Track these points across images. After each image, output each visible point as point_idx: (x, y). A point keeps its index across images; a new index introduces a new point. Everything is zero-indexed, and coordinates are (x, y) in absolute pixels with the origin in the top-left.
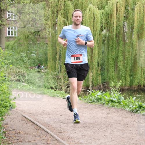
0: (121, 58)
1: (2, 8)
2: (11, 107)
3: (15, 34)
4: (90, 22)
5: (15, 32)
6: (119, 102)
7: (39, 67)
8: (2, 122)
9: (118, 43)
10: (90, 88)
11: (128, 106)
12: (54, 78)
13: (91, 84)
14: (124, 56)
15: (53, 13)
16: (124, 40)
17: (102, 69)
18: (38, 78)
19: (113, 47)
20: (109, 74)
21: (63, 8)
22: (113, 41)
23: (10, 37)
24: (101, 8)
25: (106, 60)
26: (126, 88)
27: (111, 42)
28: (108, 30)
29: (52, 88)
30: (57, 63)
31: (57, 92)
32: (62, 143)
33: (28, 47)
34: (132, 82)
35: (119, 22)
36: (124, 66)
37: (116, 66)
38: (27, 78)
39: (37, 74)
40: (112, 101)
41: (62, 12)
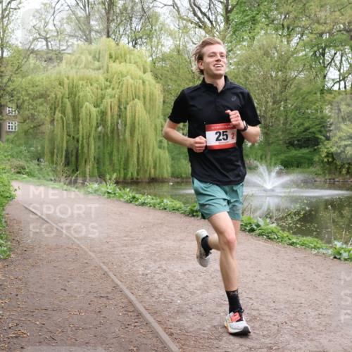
0: (115, 153)
1: (2, 104)
2: (11, 197)
3: (15, 129)
4: (87, 119)
5: (15, 126)
6: (115, 194)
7: (38, 160)
8: (4, 212)
9: (113, 138)
11: (123, 197)
12: (53, 170)
13: (88, 177)
14: (118, 151)
15: (51, 109)
16: (118, 136)
17: (98, 163)
18: (38, 171)
19: (108, 143)
20: (105, 168)
21: (60, 104)
22: (108, 137)
23: (10, 132)
24: (96, 106)
25: (101, 154)
27: (106, 138)
28: (104, 126)
29: (51, 180)
30: (55, 156)
31: (56, 183)
33: (28, 141)
34: (125, 175)
35: (113, 119)
36: (118, 160)
37: (111, 160)
38: (27, 170)
39: (37, 167)
40: (108, 193)
41: (59, 108)
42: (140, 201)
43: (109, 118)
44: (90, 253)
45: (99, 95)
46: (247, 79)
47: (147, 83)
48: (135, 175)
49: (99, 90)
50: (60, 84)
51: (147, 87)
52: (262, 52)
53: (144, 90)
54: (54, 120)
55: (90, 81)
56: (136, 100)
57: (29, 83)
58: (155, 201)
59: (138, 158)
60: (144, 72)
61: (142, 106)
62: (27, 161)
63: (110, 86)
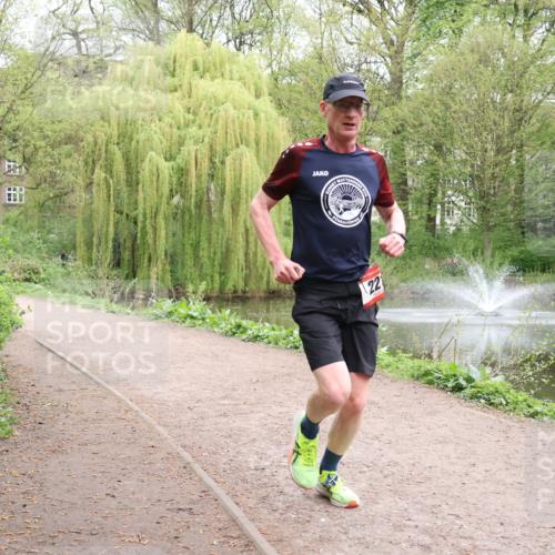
0: (204, 244)
2: (15, 325)
3: (21, 200)
4: (152, 182)
5: (21, 196)
6: (203, 319)
7: (63, 257)
9: (200, 217)
10: (153, 294)
11: (218, 325)
12: (90, 276)
13: (154, 287)
15: (86, 164)
16: (210, 213)
17: (173, 262)
18: (63, 276)
20: (185, 271)
21: (103, 155)
22: (191, 216)
23: (12, 205)
24: (169, 158)
25: (180, 246)
26: (215, 295)
27: (187, 217)
28: (182, 196)
29: (87, 294)
30: (95, 250)
31: (96, 300)
32: (107, 389)
33: (44, 222)
34: (223, 284)
35: (201, 183)
36: (209, 257)
37: (197, 257)
38: (42, 276)
39: (61, 269)
40: (192, 317)
42: (250, 332)
43: (193, 179)
44: (160, 429)
45: (175, 138)
46: (447, 107)
47: (262, 115)
48: (241, 285)
49: (175, 130)
50: (103, 118)
51: (263, 124)
52: (477, 57)
53: (257, 128)
54: (91, 183)
55: (157, 113)
56: (243, 147)
57: (46, 116)
58: (277, 333)
59: (246, 254)
60: (258, 96)
61: (255, 158)
62: (43, 259)
63: (194, 122)
